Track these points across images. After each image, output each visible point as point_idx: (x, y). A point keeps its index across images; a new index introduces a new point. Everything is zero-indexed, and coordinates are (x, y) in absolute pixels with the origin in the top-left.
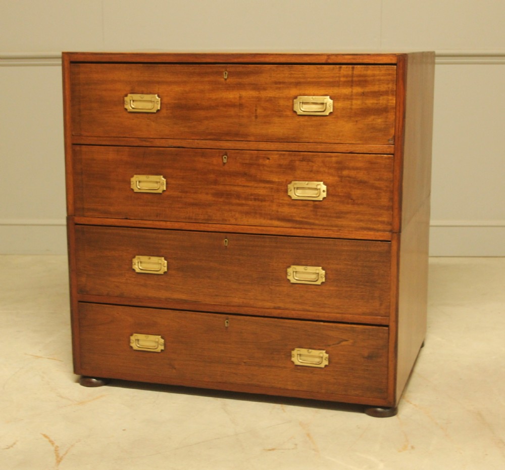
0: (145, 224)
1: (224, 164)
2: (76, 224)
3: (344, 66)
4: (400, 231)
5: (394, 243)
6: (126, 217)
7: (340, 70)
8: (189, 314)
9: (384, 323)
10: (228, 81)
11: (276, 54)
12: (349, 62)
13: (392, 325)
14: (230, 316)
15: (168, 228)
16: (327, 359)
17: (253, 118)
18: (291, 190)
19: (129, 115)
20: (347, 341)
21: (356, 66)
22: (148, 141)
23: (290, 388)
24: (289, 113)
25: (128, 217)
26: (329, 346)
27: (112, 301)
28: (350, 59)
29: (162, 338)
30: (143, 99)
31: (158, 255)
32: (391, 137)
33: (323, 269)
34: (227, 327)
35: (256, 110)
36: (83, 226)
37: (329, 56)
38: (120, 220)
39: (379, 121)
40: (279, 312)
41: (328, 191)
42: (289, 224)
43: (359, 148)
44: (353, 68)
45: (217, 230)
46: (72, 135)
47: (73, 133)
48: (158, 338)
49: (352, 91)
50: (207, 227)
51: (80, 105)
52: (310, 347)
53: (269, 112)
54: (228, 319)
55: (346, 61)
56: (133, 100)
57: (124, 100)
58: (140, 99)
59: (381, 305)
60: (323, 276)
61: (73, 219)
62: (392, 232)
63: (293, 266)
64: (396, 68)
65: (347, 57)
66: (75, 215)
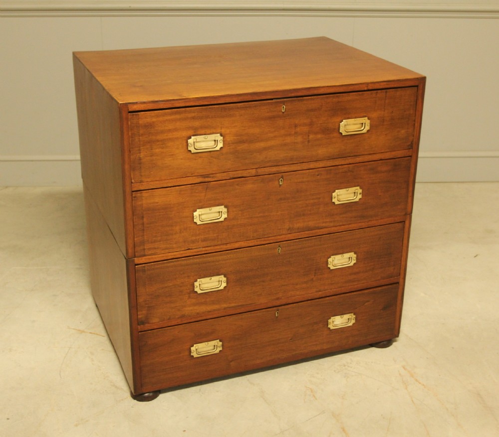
0: (206, 250)
1: (280, 185)
2: (136, 265)
3: (379, 91)
4: (411, 213)
5: (407, 222)
6: (187, 248)
7: (377, 95)
8: (244, 315)
9: (396, 281)
10: (285, 113)
11: (328, 86)
12: (384, 87)
13: (401, 281)
14: (280, 308)
15: (228, 249)
16: (355, 319)
17: (306, 143)
18: (335, 198)
19: (193, 156)
20: (368, 301)
21: (388, 90)
22: (210, 177)
23: (325, 348)
24: (336, 135)
25: (190, 248)
26: (356, 308)
27: (174, 323)
28: (384, 85)
29: (220, 341)
30: (208, 139)
31: (218, 274)
32: (410, 143)
33: (355, 253)
34: (277, 317)
35: (309, 136)
36: (144, 265)
37: (368, 84)
38: (182, 252)
39: (403, 131)
40: (320, 294)
41: (362, 194)
42: (332, 224)
43: (387, 156)
44: (386, 92)
45: (272, 242)
46: (132, 183)
47: (133, 181)
48: (217, 343)
49: (384, 111)
50: (263, 241)
51: (140, 153)
52: (342, 313)
53: (319, 136)
54: (278, 310)
55: (381, 87)
56: (196, 142)
57: (187, 142)
58: (204, 140)
59: (394, 269)
60: (355, 259)
61: (134, 260)
62: (406, 214)
63: (332, 257)
64: (418, 89)
65: (382, 84)
66: (135, 257)
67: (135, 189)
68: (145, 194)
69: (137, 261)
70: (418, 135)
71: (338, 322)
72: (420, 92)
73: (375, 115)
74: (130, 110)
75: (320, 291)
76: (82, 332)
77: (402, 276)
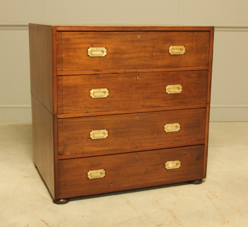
0: (97, 114)
1: (137, 80)
2: (58, 119)
3: (189, 32)
4: (210, 103)
5: (208, 108)
6: (86, 112)
7: (188, 34)
8: (118, 155)
9: (203, 143)
10: (140, 39)
11: (162, 27)
12: (192, 30)
13: (206, 143)
14: (138, 153)
15: (109, 114)
16: (180, 164)
17: (151, 57)
18: (167, 90)
19: (90, 58)
20: (187, 154)
22: (99, 71)
23: (164, 181)
24: (167, 54)
25: (88, 111)
26: (181, 158)
27: (79, 156)
29: (104, 170)
30: (98, 50)
31: (103, 129)
32: (207, 63)
33: (179, 124)
34: (136, 159)
35: (152, 53)
36: (62, 119)
37: (183, 27)
38: (83, 114)
39: (203, 56)
40: (160, 147)
41: (183, 89)
42: (166, 105)
43: (195, 68)
44: (193, 33)
45: (133, 112)
46: (57, 70)
47: (58, 70)
48: (102, 171)
49: (193, 43)
50: (128, 111)
51: (62, 54)
52: (173, 160)
53: (158, 54)
54: (137, 154)
55: (190, 30)
56: (92, 51)
57: (87, 50)
58: (96, 50)
59: (202, 136)
60: (179, 127)
61: (57, 116)
62: (207, 103)
63: (167, 125)
64: (210, 33)
65: (191, 28)
66: (58, 114)
67: (59, 74)
68: (64, 77)
69: (59, 116)
70: (211, 58)
71: (171, 165)
72: (211, 34)
73: (188, 45)
74: (58, 30)
75: (160, 145)
76: (26, 177)
77: (206, 141)
